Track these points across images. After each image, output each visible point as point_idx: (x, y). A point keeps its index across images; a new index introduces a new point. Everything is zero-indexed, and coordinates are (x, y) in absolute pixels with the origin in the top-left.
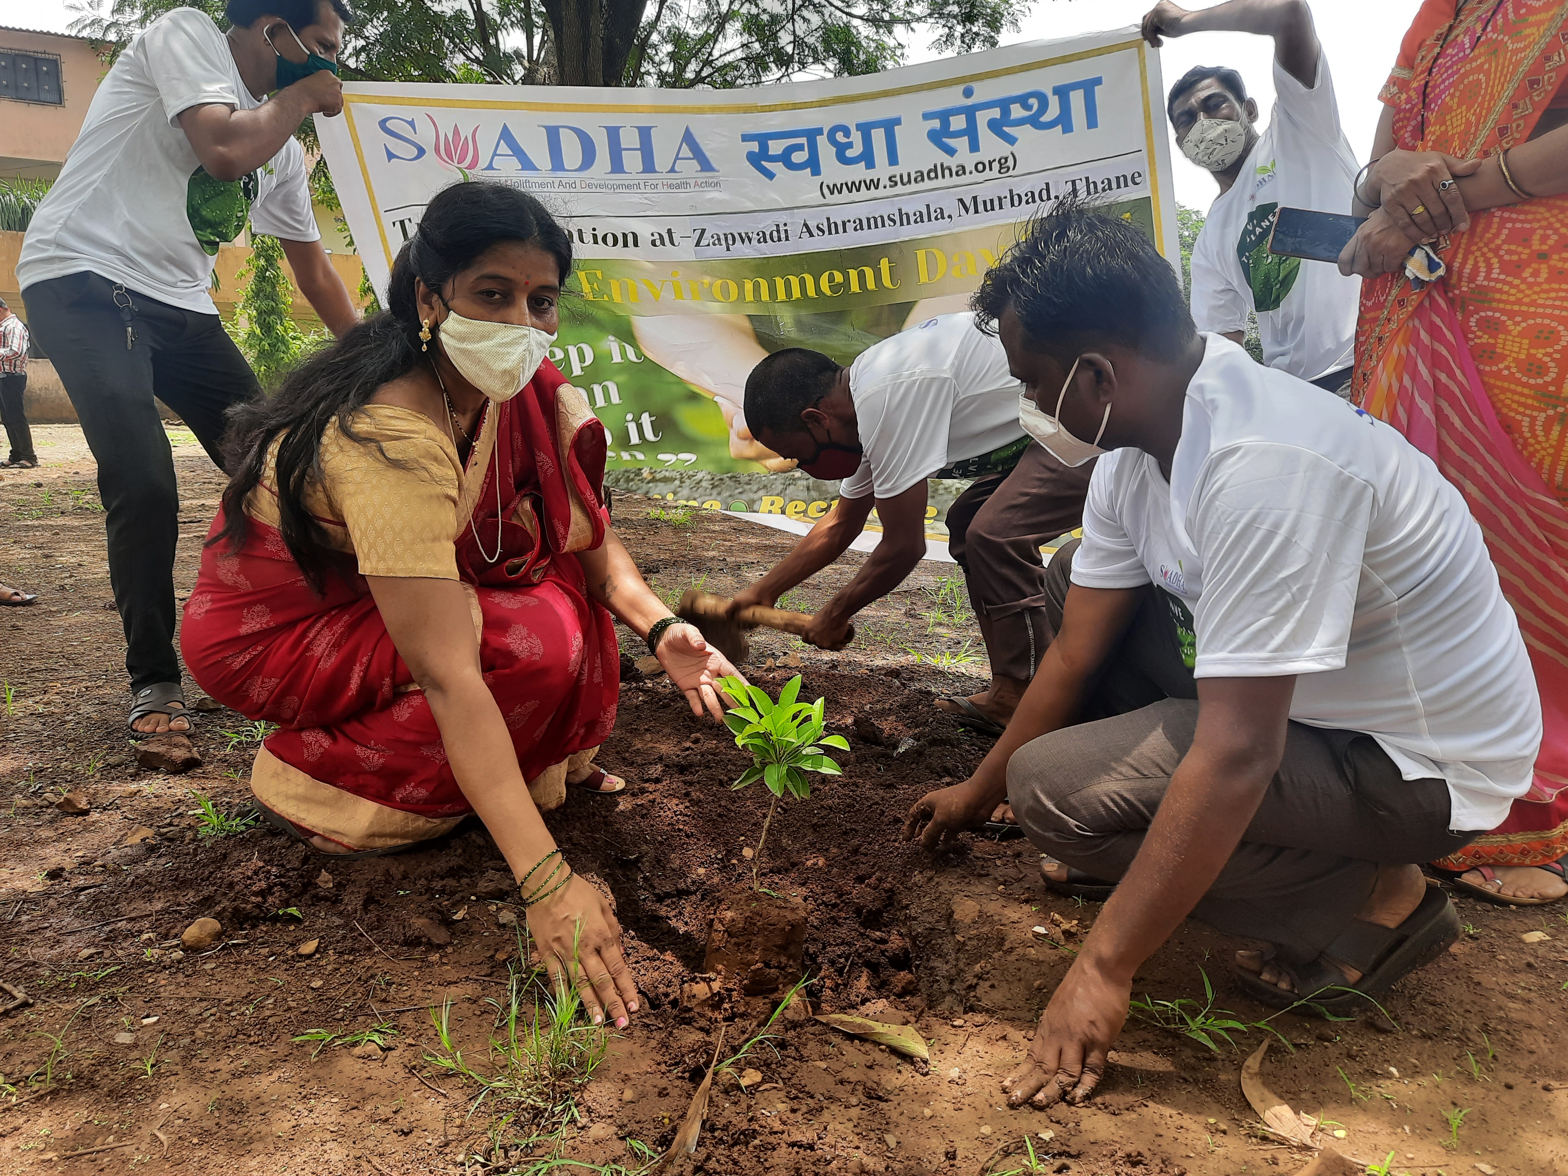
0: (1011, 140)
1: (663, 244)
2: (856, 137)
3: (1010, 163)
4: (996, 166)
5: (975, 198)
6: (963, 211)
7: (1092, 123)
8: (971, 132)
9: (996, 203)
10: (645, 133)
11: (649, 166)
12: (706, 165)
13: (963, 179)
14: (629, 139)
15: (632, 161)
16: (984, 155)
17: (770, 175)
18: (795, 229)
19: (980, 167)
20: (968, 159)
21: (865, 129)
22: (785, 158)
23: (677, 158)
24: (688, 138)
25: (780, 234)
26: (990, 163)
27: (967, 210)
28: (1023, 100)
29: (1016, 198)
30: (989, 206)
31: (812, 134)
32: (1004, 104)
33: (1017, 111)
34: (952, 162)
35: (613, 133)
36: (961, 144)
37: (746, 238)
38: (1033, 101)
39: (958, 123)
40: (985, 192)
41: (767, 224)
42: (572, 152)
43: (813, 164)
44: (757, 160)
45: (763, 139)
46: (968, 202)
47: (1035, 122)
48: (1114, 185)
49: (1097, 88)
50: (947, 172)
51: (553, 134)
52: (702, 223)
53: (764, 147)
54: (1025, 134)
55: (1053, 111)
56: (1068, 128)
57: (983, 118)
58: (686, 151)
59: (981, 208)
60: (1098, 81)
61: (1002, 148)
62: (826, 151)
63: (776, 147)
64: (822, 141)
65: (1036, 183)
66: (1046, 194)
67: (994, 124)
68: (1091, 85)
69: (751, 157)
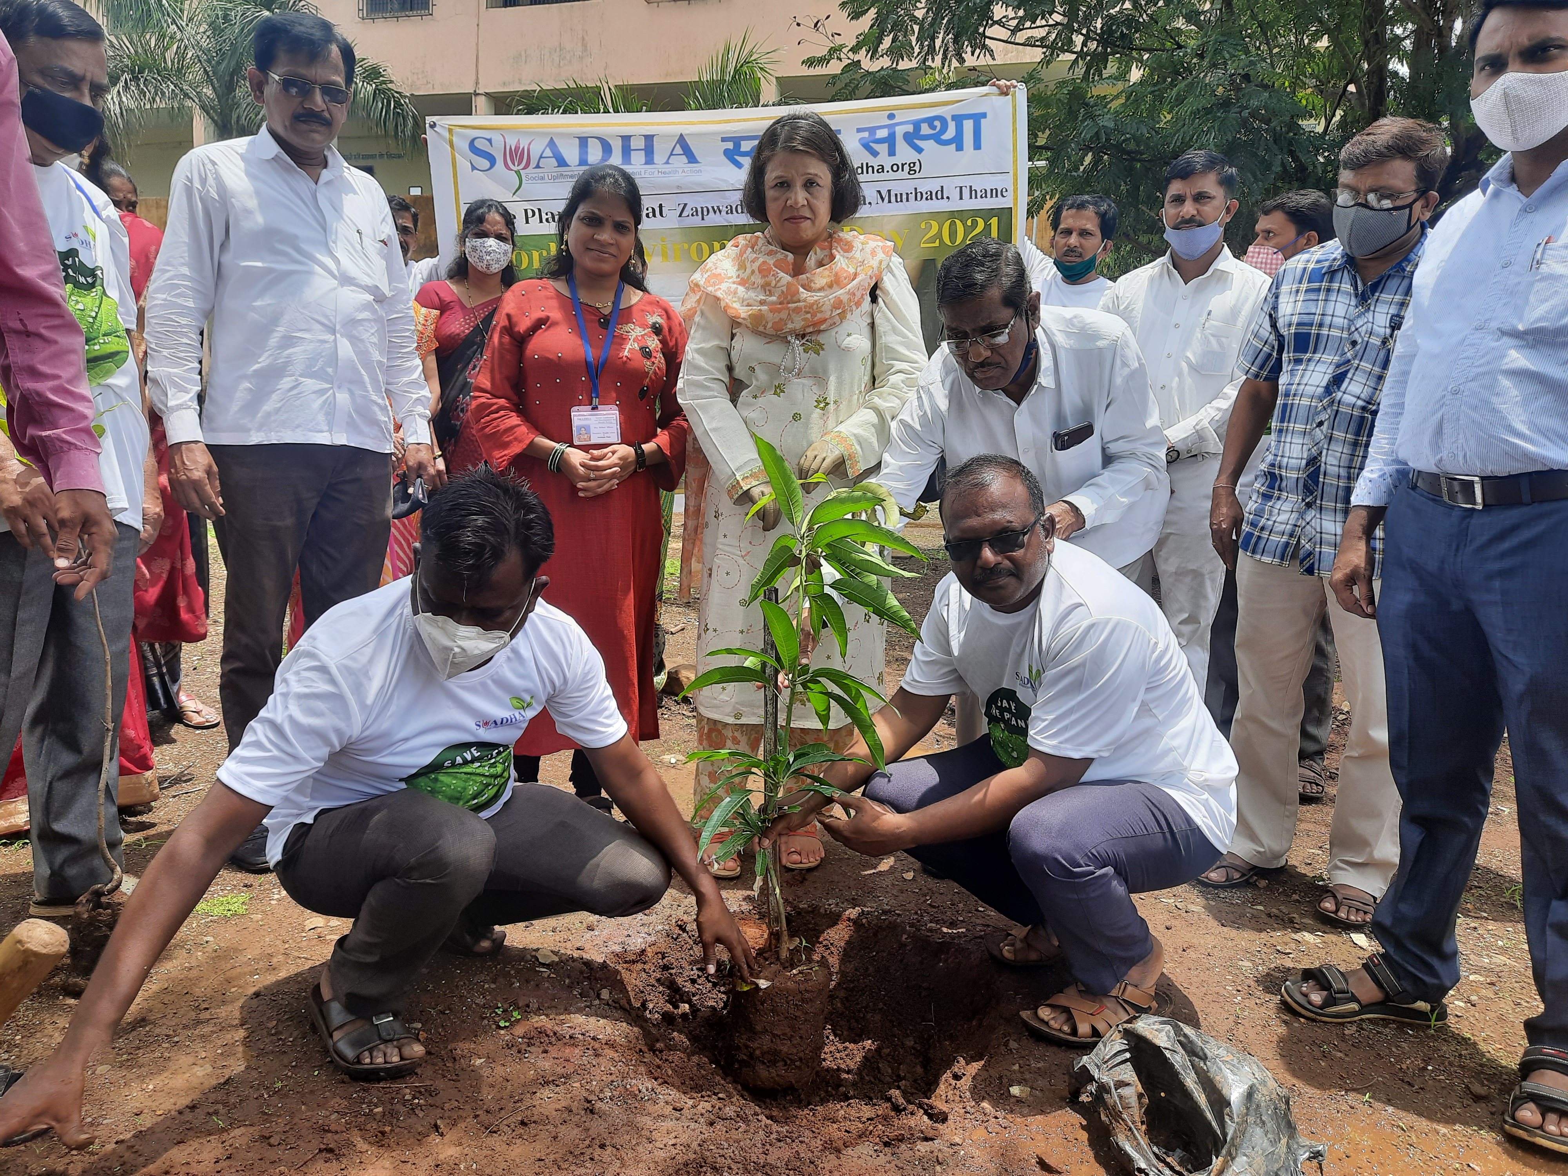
0: (919, 150)
1: (654, 216)
3: (917, 168)
4: (906, 168)
5: (889, 191)
6: (880, 200)
7: (977, 146)
8: (891, 141)
9: (904, 197)
10: (648, 139)
11: (650, 160)
12: (692, 159)
13: (881, 176)
14: (637, 141)
16: (898, 160)
19: (895, 168)
20: (887, 161)
23: (671, 154)
24: (681, 141)
26: (903, 165)
27: (883, 199)
28: (930, 121)
29: (919, 195)
30: (899, 198)
32: (917, 123)
33: (925, 130)
34: (875, 162)
35: (625, 139)
36: (883, 149)
37: (717, 210)
38: (937, 123)
39: (884, 135)
40: (898, 188)
44: (731, 154)
45: (737, 141)
46: (884, 194)
47: (937, 138)
48: (989, 195)
49: (983, 121)
50: (870, 169)
51: (583, 141)
52: (684, 199)
53: (737, 145)
54: (928, 146)
55: (950, 133)
56: (960, 148)
57: (900, 132)
58: (678, 150)
59: (893, 199)
60: (984, 115)
61: (914, 157)
63: (747, 146)
65: (934, 185)
66: (940, 194)
67: (908, 137)
68: (977, 118)
69: (727, 153)
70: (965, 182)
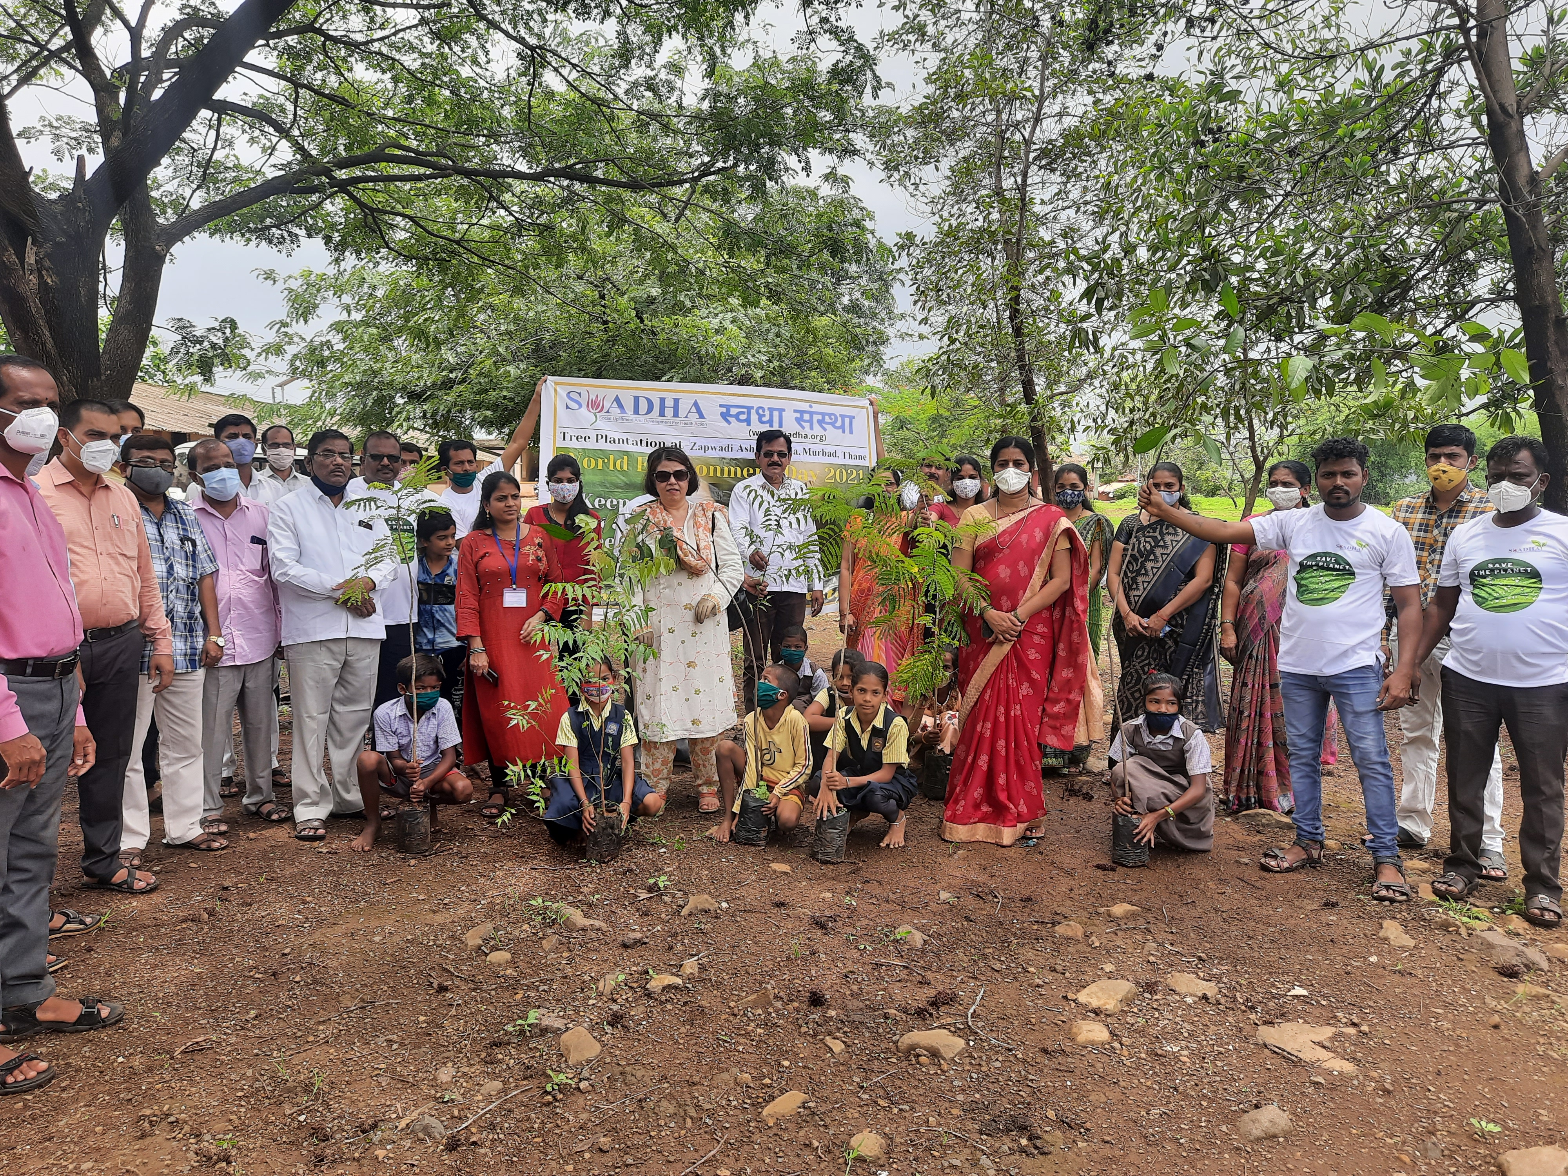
0: (825, 430)
2: (767, 413)
3: (823, 439)
6: (805, 453)
7: (851, 432)
8: (811, 421)
9: (817, 453)
10: (676, 401)
11: (676, 414)
12: (701, 416)
13: (807, 440)
14: (669, 403)
15: (669, 412)
16: (815, 433)
17: (729, 423)
18: (737, 447)
19: (813, 437)
20: (810, 433)
21: (771, 410)
22: (737, 417)
23: (689, 412)
24: (696, 404)
25: (729, 448)
26: (817, 436)
27: (807, 453)
28: (830, 415)
30: (815, 454)
31: (749, 408)
32: (823, 415)
33: (827, 418)
34: (803, 432)
35: (662, 400)
36: (807, 425)
37: (714, 449)
38: (833, 417)
39: (806, 417)
40: (814, 448)
41: (724, 443)
42: (643, 406)
43: (748, 421)
44: (725, 416)
45: (728, 407)
46: (807, 450)
47: (833, 424)
49: (854, 420)
51: (636, 399)
53: (728, 410)
54: (829, 428)
55: (839, 424)
56: (843, 432)
57: (816, 418)
58: (694, 410)
59: (812, 453)
61: (822, 433)
62: (754, 417)
63: (734, 411)
64: (753, 412)
65: (831, 449)
66: (834, 455)
67: (819, 421)
68: (852, 418)
69: (722, 414)
70: (847, 450)
